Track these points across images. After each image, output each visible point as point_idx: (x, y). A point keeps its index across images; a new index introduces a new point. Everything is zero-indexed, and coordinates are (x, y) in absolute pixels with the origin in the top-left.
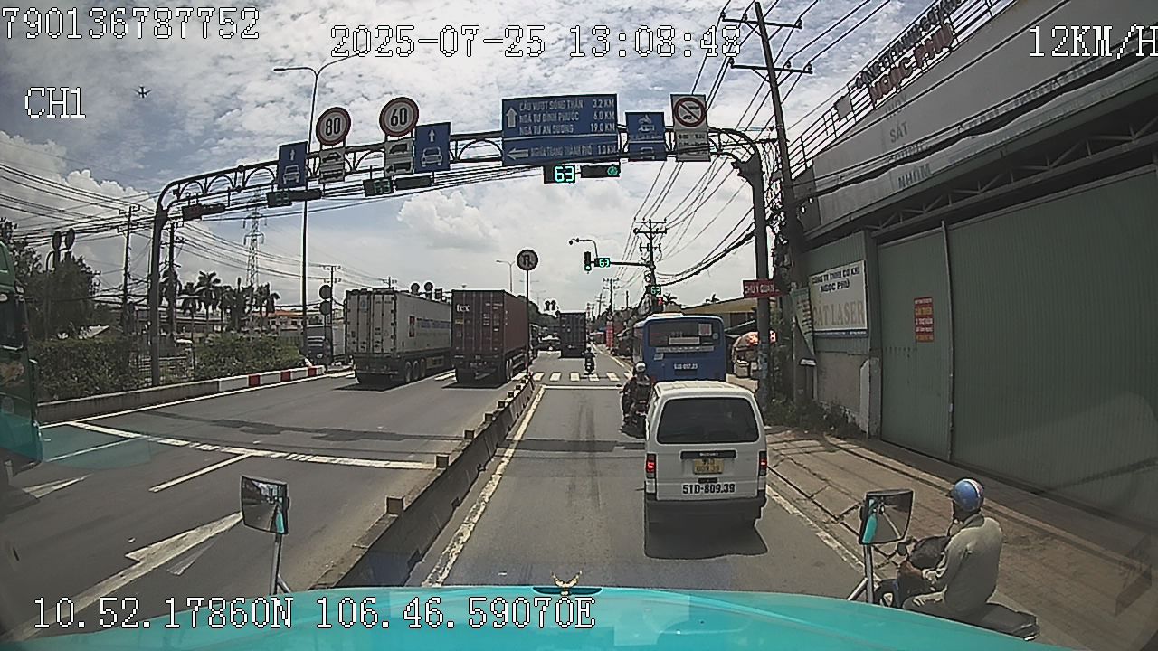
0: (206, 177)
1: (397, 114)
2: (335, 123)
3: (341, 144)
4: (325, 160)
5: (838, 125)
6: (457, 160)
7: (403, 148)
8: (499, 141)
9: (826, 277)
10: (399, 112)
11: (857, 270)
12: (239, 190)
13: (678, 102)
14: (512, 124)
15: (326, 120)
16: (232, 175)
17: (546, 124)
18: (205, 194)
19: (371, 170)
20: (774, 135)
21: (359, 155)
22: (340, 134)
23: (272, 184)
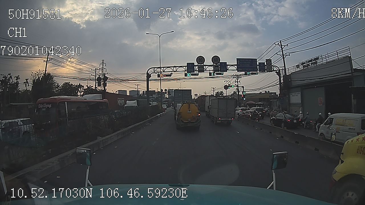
0: (164, 67)
1: (215, 59)
2: (201, 60)
3: (203, 64)
4: (199, 67)
5: (296, 69)
6: (228, 70)
7: (217, 66)
8: (236, 66)
9: (293, 94)
10: (216, 59)
11: (299, 93)
12: (175, 71)
13: (267, 60)
14: (239, 64)
15: (198, 58)
16: (172, 68)
17: (245, 64)
18: (164, 72)
19: (210, 70)
20: (284, 68)
21: (207, 67)
22: (203, 61)
23: (185, 71)
